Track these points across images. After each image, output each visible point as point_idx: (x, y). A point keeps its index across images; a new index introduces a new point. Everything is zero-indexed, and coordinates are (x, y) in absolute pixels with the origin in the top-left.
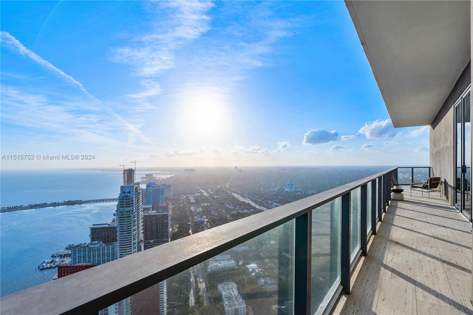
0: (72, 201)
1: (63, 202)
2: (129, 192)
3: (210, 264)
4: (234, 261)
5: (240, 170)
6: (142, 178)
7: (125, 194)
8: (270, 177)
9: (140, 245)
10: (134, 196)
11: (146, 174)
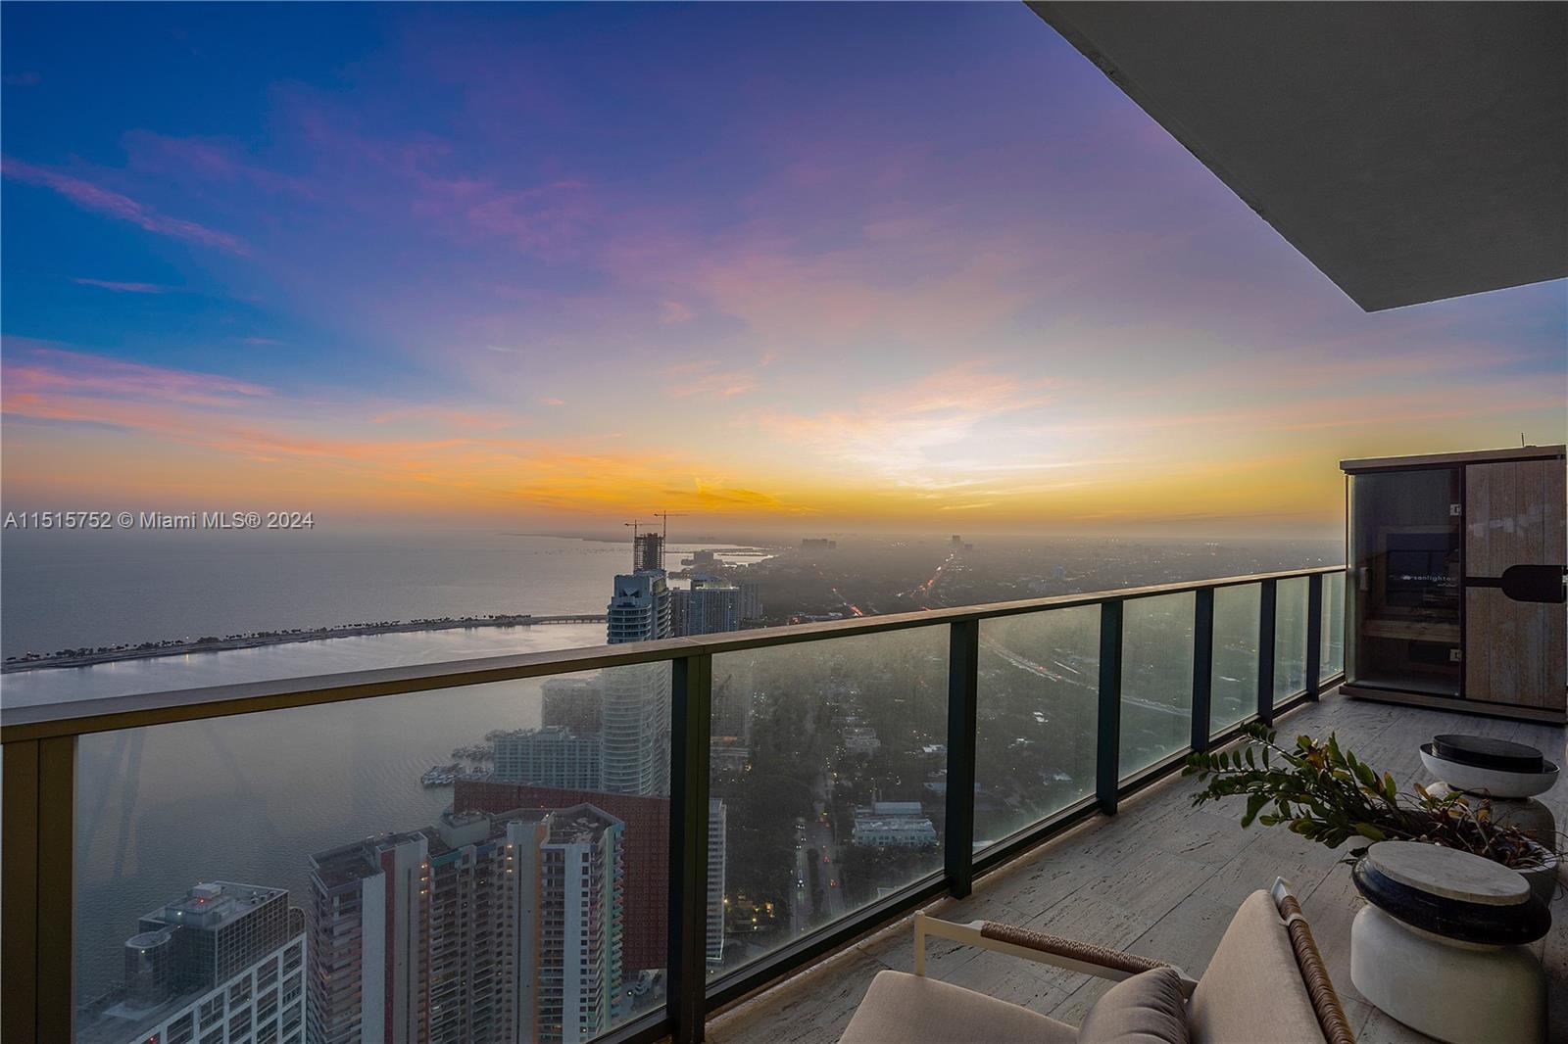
0: (509, 617)
1: (487, 618)
2: (637, 595)
3: (857, 824)
4: (930, 823)
5: (969, 547)
6: (684, 562)
7: (624, 600)
8: (1065, 572)
9: (664, 747)
10: (650, 606)
11: (695, 553)
